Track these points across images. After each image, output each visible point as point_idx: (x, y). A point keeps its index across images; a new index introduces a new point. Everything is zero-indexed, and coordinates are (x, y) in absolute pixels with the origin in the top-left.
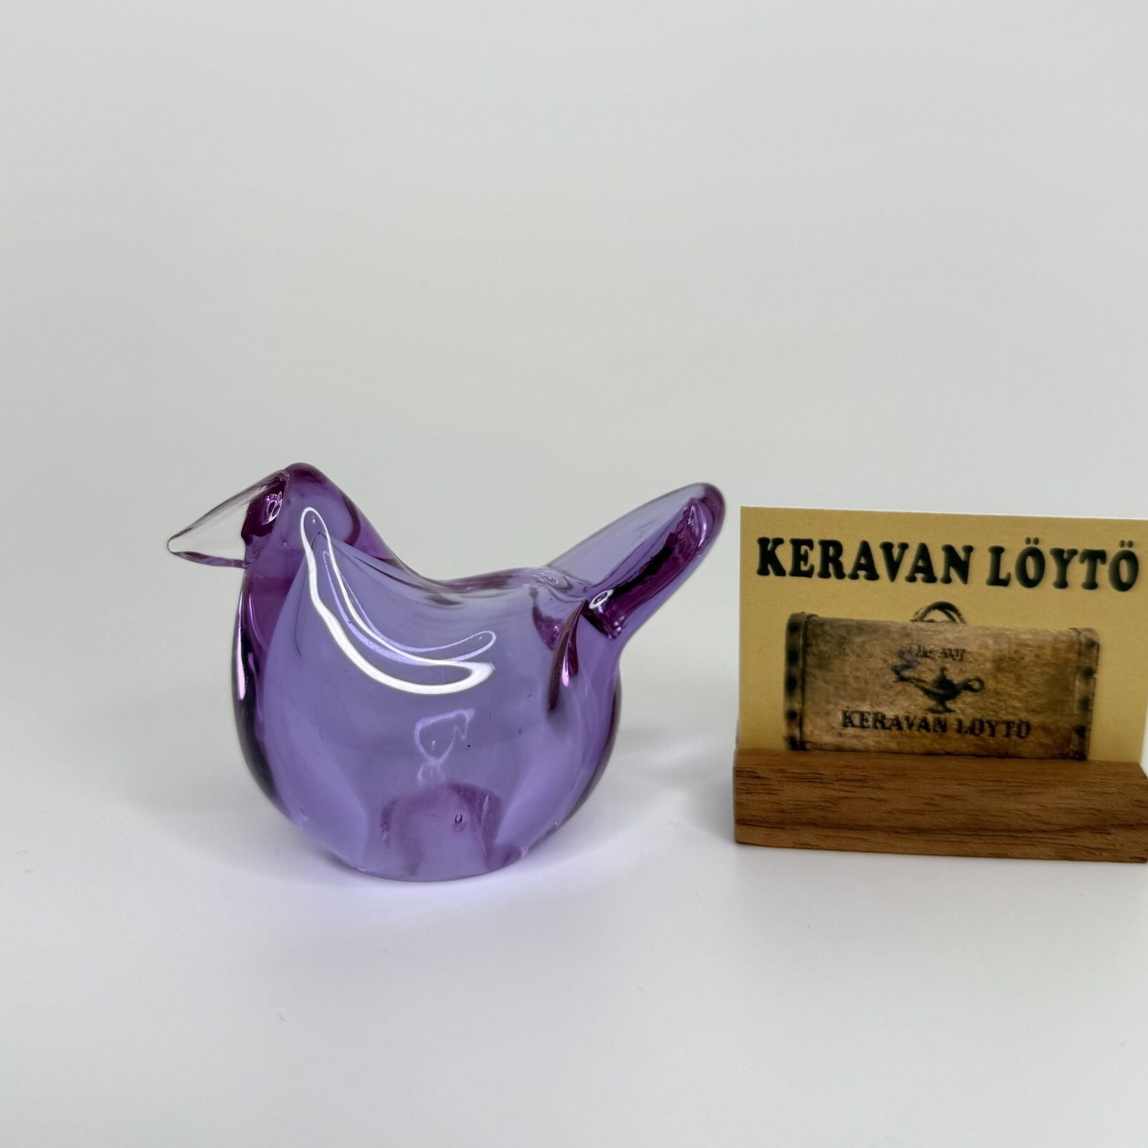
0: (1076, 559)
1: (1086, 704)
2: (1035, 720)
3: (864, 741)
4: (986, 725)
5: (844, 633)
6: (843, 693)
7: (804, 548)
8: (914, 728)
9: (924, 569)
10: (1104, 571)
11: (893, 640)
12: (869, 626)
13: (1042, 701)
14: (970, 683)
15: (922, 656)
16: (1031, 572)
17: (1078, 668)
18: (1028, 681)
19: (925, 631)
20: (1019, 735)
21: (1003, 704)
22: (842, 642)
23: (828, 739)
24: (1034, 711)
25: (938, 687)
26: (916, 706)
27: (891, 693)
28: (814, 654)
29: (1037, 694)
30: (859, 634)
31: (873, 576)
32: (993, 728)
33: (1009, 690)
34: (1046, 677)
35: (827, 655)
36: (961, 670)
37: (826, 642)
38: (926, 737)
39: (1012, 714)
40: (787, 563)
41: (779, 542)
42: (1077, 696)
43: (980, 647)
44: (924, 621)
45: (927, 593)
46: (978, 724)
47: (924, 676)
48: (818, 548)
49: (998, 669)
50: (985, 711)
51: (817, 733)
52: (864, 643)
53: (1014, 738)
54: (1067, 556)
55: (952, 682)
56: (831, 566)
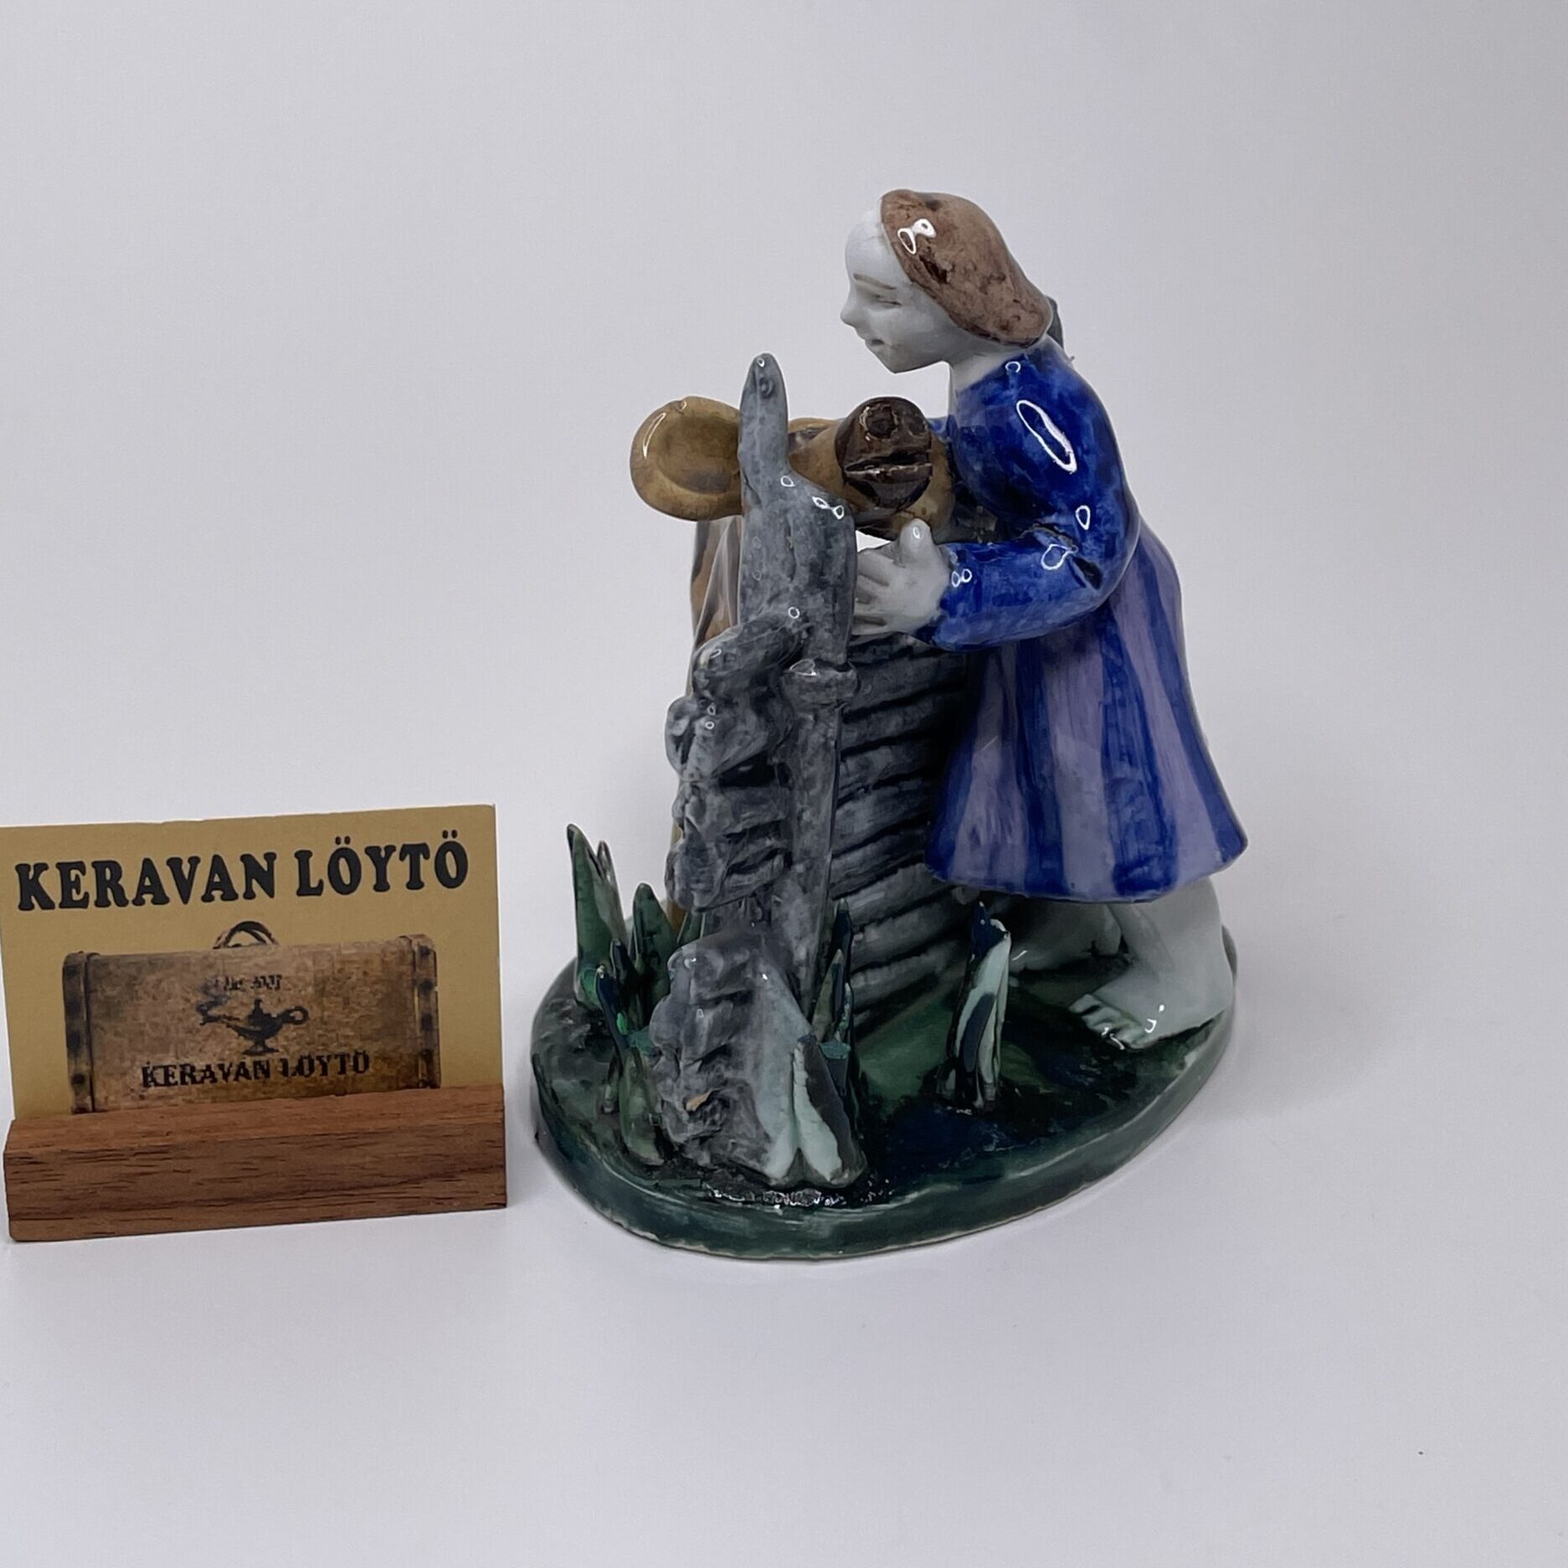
0: (396, 855)
1: (428, 1022)
2: (372, 1049)
3: (172, 1101)
4: (316, 1062)
5: (133, 971)
6: (140, 1046)
7: (74, 873)
8: (231, 1077)
9: (220, 884)
10: (427, 867)
11: (194, 973)
12: (164, 960)
13: (379, 1025)
14: (292, 1015)
15: (231, 989)
16: (346, 878)
17: (414, 982)
18: (359, 1004)
19: (230, 957)
20: (356, 1068)
21: (334, 1035)
22: (132, 983)
23: (128, 1104)
24: (369, 1038)
25: (252, 1025)
26: (230, 1050)
27: (200, 1038)
28: (100, 1002)
29: (370, 1017)
30: (153, 972)
31: (161, 899)
32: (324, 1066)
33: (339, 1017)
34: (379, 996)
35: (116, 1001)
36: (279, 1000)
37: (114, 986)
38: (246, 1086)
39: (345, 1045)
40: (56, 895)
41: (41, 867)
42: (418, 1016)
43: (298, 970)
44: (229, 947)
45: (227, 914)
46: (306, 1062)
47: (236, 1013)
48: (91, 871)
49: (321, 992)
50: (313, 1046)
51: (112, 1098)
52: (160, 981)
53: (350, 1073)
54: (383, 854)
55: (269, 1015)
56: (109, 890)
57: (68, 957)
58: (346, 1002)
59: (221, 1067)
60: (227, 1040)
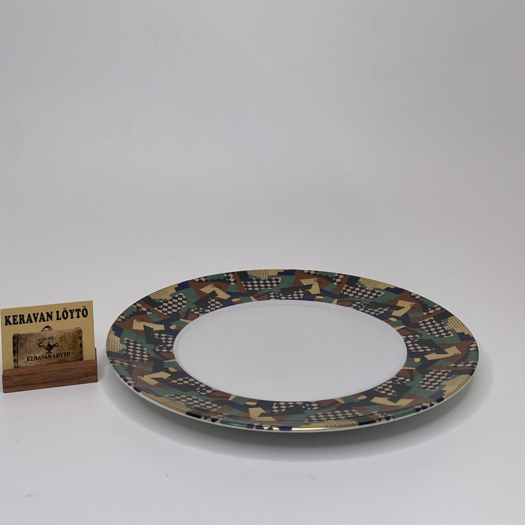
0: (75, 311)
1: (81, 345)
2: (71, 351)
3: (33, 364)
4: (60, 355)
5: (26, 337)
6: (27, 352)
7: (15, 317)
8: (44, 359)
9: (42, 319)
10: (80, 313)
11: (37, 337)
12: (32, 334)
13: (72, 346)
14: (55, 345)
15: (44, 340)
16: (65, 316)
17: (78, 337)
18: (68, 342)
19: (44, 333)
20: (68, 355)
21: (63, 349)
22: (26, 339)
23: (24, 365)
24: (70, 349)
25: (49, 347)
26: (44, 353)
27: (38, 350)
28: (19, 344)
29: (70, 345)
30: (29, 337)
31: (31, 322)
32: (62, 355)
33: (64, 345)
34: (72, 340)
35: (22, 343)
36: (53, 342)
37: (22, 340)
38: (46, 360)
39: (66, 351)
40: (12, 322)
41: (9, 317)
42: (79, 344)
43: (57, 335)
44: (44, 331)
45: (44, 324)
46: (58, 355)
47: (45, 345)
48: (19, 317)
49: (61, 340)
50: (59, 351)
51: (21, 364)
52: (31, 339)
53: (67, 357)
54: (72, 311)
55: (51, 345)
56: (22, 321)
57: (14, 335)
58: (66, 341)
59: (42, 356)
60: (44, 350)
